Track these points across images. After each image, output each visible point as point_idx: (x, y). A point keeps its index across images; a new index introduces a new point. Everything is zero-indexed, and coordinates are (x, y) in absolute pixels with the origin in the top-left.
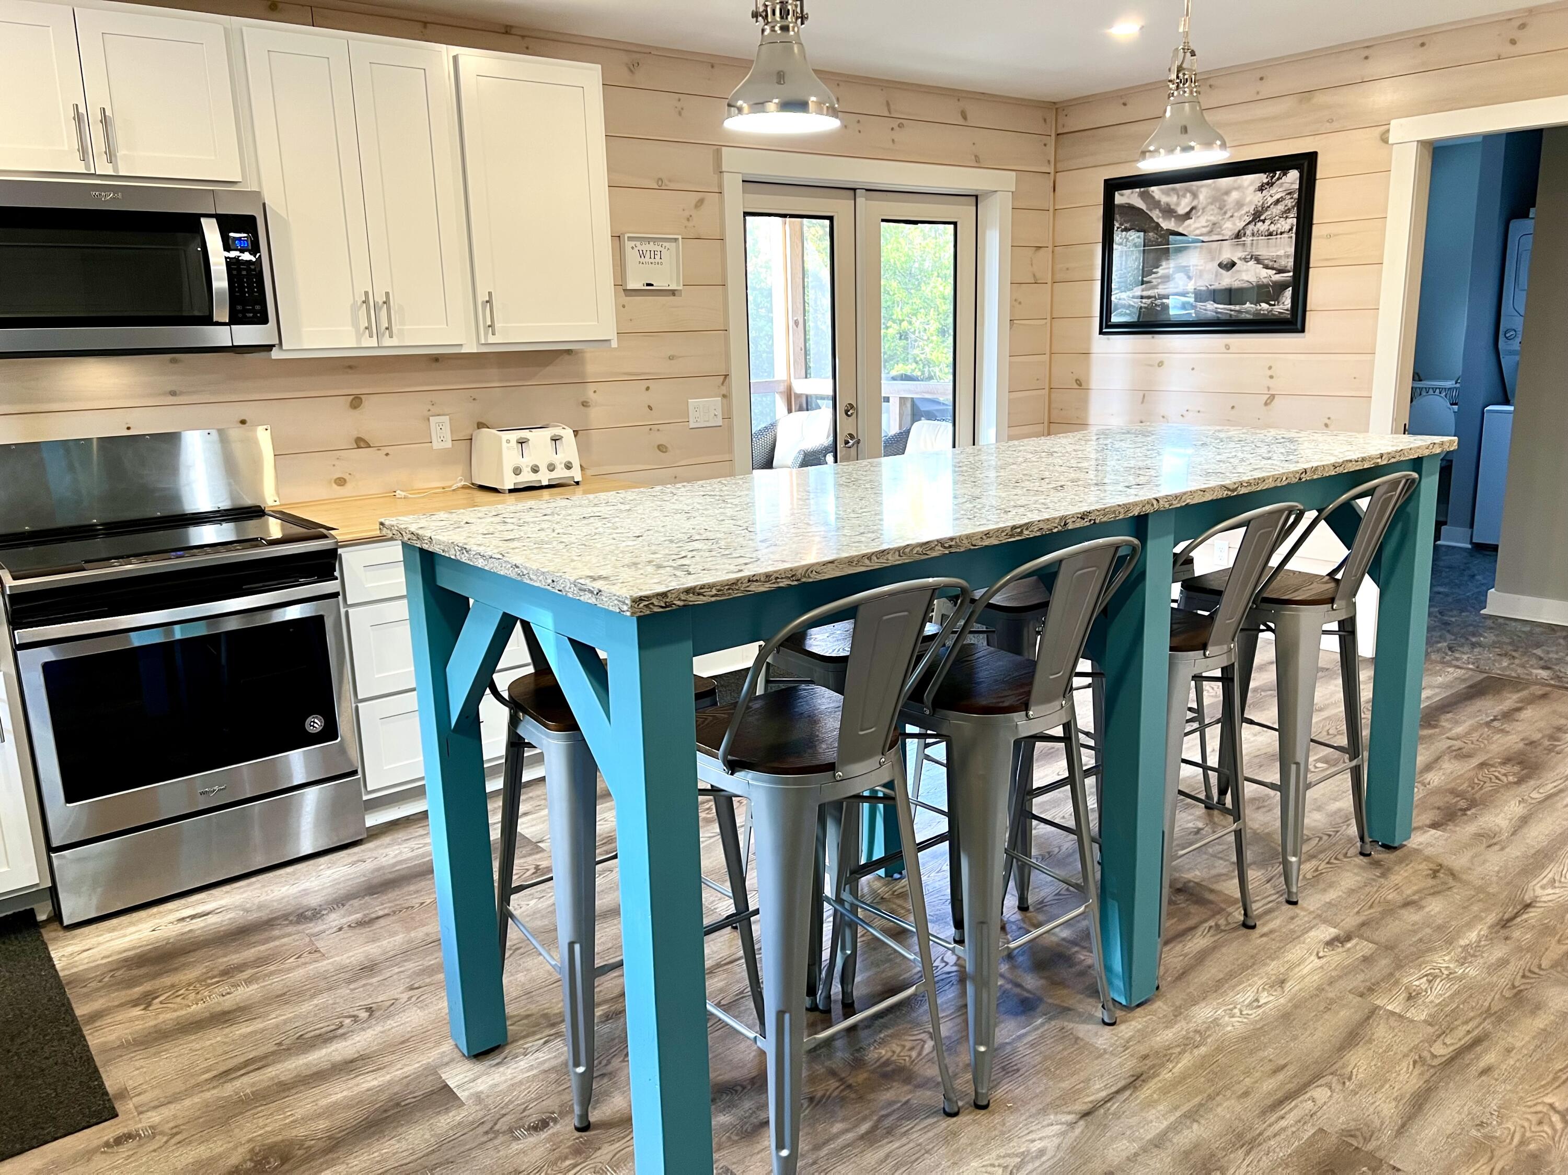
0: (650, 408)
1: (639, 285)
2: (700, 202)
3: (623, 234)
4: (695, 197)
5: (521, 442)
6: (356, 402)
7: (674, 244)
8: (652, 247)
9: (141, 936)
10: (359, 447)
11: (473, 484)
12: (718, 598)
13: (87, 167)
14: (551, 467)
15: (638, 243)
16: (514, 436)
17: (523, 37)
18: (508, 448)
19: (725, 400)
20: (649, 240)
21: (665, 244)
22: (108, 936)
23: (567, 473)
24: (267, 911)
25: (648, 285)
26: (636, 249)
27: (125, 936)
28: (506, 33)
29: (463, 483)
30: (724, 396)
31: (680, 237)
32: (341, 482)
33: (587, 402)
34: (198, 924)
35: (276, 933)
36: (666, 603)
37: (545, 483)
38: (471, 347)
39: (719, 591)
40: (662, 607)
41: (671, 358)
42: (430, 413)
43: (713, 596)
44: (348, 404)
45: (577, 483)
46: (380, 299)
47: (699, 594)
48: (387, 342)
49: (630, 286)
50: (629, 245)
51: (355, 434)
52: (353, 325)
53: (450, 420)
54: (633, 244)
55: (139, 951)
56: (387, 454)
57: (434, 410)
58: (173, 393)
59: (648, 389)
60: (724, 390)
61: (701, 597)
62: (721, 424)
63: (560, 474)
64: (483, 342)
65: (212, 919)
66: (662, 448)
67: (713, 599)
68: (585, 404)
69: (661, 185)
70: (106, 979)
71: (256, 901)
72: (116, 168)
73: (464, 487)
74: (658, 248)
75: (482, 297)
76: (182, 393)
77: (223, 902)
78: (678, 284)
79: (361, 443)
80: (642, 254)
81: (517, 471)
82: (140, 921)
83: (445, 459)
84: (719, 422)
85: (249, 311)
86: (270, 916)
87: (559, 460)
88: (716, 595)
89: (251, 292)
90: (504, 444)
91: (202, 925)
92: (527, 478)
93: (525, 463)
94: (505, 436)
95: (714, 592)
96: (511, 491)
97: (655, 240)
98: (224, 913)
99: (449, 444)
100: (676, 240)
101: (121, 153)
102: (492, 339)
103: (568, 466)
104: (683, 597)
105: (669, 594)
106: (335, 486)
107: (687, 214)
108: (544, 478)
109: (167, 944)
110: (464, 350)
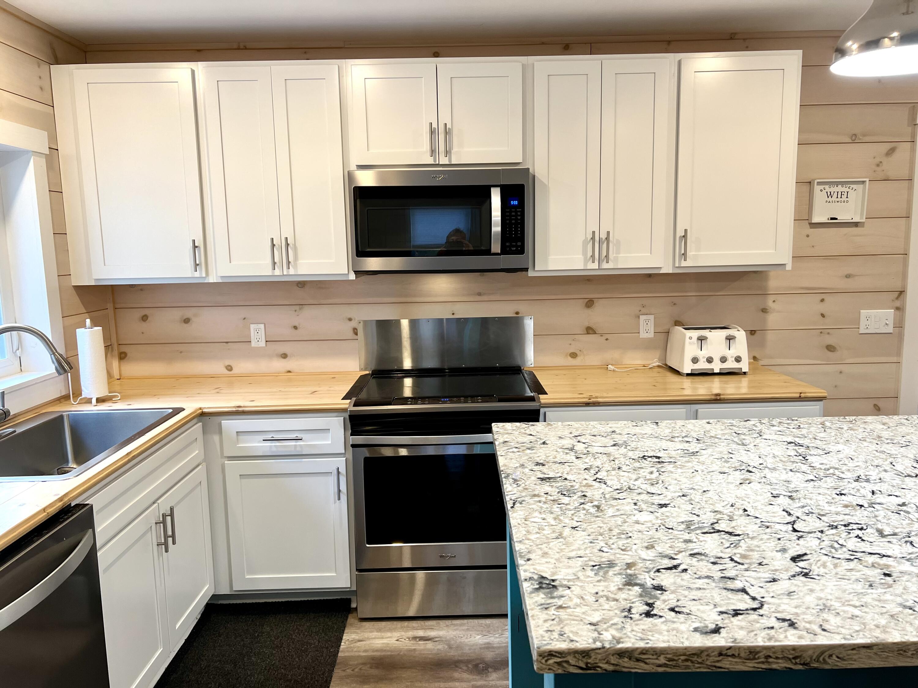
0: (823, 315)
1: (824, 219)
2: (892, 151)
3: (814, 180)
4: (886, 147)
5: (702, 339)
6: (590, 304)
7: (861, 186)
8: (840, 189)
9: (389, 642)
10: (588, 334)
11: (666, 365)
12: (668, 670)
13: (435, 161)
14: (723, 360)
15: (827, 187)
16: (695, 334)
17: (744, 39)
18: (690, 343)
19: (898, 312)
20: (837, 184)
21: (852, 186)
22: (375, 634)
23: (735, 365)
24: (460, 652)
25: (832, 219)
26: (824, 191)
27: (382, 638)
28: (731, 38)
29: (657, 364)
30: (898, 309)
31: (867, 180)
32: (574, 355)
33: (766, 309)
34: (421, 646)
35: (456, 675)
36: (587, 664)
37: (717, 371)
38: (667, 269)
39: (670, 660)
40: (581, 668)
41: (848, 276)
42: (641, 313)
43: (660, 666)
44: (584, 304)
45: (745, 373)
46: (603, 236)
47: (638, 660)
48: (605, 266)
49: (816, 219)
50: (817, 188)
51: (587, 324)
52: (583, 254)
53: (655, 318)
54: (822, 187)
55: (383, 654)
56: (607, 339)
57: (644, 310)
58: (479, 294)
59: (822, 300)
60: (898, 304)
61: (642, 664)
62: (892, 332)
63: (731, 365)
64: (677, 265)
65: (430, 645)
66: (830, 348)
67: (661, 670)
68: (764, 311)
69: (854, 139)
70: (356, 670)
71: (459, 640)
72: (450, 160)
73: (659, 366)
74: (846, 190)
75: (680, 233)
76: (484, 294)
77: (441, 633)
78: (861, 218)
79: (590, 330)
80: (830, 195)
81: (695, 360)
82: (395, 630)
83: (647, 345)
84: (890, 329)
85: (514, 246)
86: (460, 658)
87: (731, 354)
88: (665, 665)
89: (516, 234)
90: (687, 340)
91: (422, 647)
92: (702, 365)
93: (703, 355)
94: (689, 333)
95: (662, 660)
96: (688, 375)
97: (843, 183)
98: (437, 643)
99: (651, 335)
100: (864, 182)
101: (455, 150)
102: (684, 264)
103: (738, 359)
104: (613, 660)
105: (592, 654)
106: (569, 358)
107: (878, 160)
108: (717, 367)
109: (398, 654)
110: (662, 272)
